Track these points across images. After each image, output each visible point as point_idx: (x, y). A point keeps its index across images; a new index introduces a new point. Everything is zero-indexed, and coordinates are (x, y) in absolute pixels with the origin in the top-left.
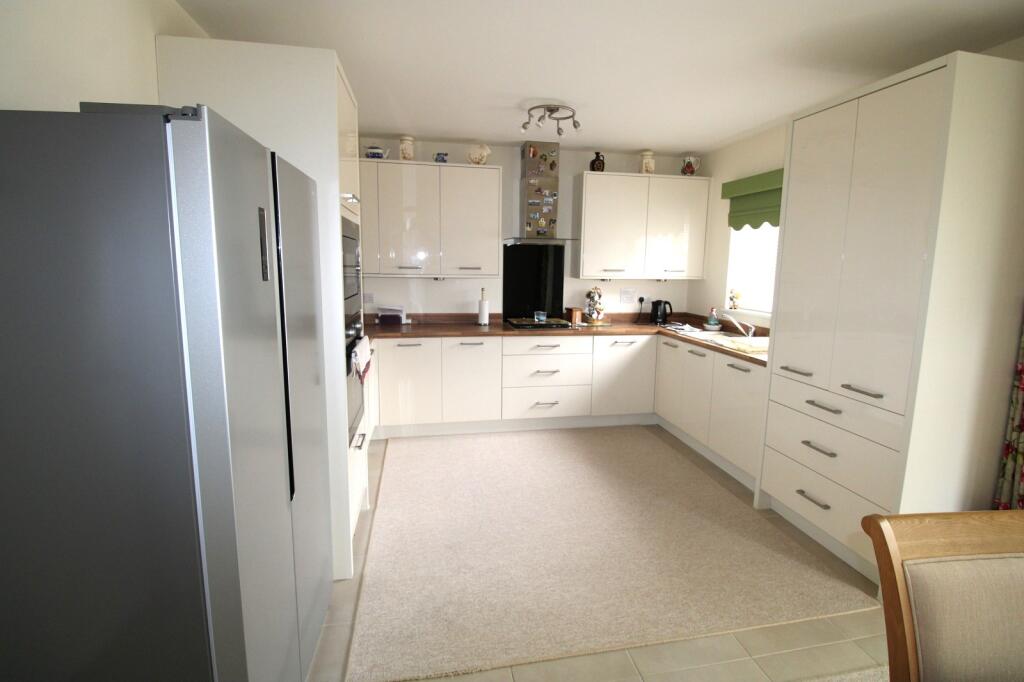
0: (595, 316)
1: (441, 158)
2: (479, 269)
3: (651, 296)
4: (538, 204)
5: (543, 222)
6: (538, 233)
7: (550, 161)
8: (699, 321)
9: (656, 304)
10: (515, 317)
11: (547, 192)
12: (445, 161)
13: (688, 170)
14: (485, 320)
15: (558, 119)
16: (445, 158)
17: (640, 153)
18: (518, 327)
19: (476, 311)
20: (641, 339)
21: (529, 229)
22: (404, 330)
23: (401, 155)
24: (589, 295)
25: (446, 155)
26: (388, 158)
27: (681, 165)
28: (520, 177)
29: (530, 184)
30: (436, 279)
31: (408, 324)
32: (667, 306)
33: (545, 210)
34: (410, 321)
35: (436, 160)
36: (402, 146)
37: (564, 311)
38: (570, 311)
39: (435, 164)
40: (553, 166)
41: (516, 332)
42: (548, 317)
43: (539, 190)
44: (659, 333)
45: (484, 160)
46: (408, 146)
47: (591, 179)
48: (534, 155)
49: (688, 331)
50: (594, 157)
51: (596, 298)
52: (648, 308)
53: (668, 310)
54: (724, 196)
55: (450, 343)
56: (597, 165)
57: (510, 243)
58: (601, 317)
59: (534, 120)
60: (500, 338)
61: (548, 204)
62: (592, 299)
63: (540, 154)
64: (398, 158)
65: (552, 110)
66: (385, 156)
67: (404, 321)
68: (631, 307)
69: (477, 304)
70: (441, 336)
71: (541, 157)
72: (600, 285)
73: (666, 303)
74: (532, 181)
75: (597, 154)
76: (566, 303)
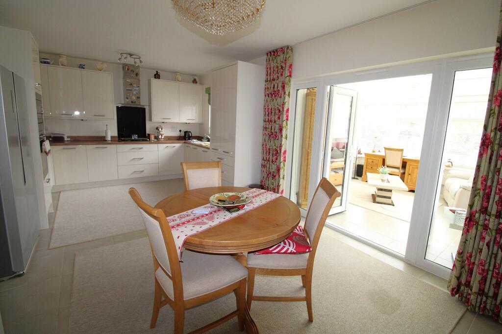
0: (160, 137)
1: (82, 67)
2: (104, 116)
3: (184, 129)
4: (131, 90)
5: (134, 98)
6: (132, 102)
7: (135, 73)
8: (200, 138)
9: (186, 132)
10: (123, 137)
11: (135, 85)
12: (84, 68)
13: (195, 81)
14: (109, 138)
15: (135, 58)
16: (84, 67)
17: (176, 73)
18: (124, 141)
19: (105, 135)
20: (177, 145)
21: (127, 100)
22: (66, 142)
23: (60, 63)
24: (157, 128)
25: (84, 65)
26: (53, 64)
27: (193, 79)
28: (122, 77)
29: (127, 82)
30: (82, 120)
31: (68, 141)
32: (190, 133)
33: (135, 93)
34: (69, 139)
35: (79, 67)
36: (60, 60)
37: (147, 135)
38: (149, 135)
39: (79, 69)
40: (137, 75)
41: (123, 142)
42: (138, 137)
43: (131, 84)
44: (185, 143)
45: (103, 70)
46: (63, 59)
47: (155, 82)
48: (128, 69)
49: (195, 142)
50: (155, 73)
51: (160, 130)
52: (183, 134)
53: (190, 135)
54: (206, 93)
55: (91, 147)
56: (157, 76)
57: (120, 106)
58: (163, 138)
59: (123, 58)
60: (115, 145)
61: (135, 90)
62: (159, 130)
63: (131, 69)
64: (59, 65)
65: (131, 55)
66: (52, 63)
67: (66, 139)
68: (176, 134)
69: (105, 132)
70: (86, 144)
71: (131, 71)
72: (162, 125)
73: (190, 132)
74: (128, 80)
75: (157, 72)
76: (148, 132)
